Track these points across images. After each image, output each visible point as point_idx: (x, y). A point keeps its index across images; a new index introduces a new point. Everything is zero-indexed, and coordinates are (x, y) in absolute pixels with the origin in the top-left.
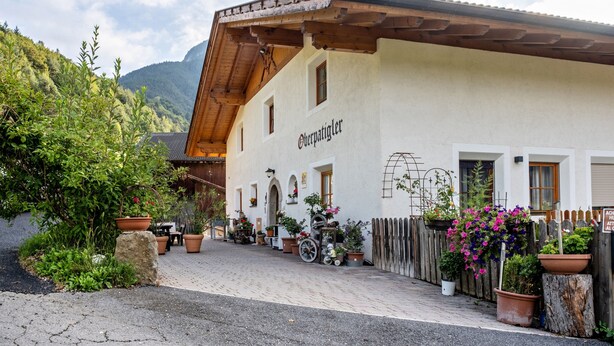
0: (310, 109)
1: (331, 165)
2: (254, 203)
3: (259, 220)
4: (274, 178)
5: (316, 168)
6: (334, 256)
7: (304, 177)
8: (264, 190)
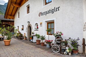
0: (43, 6)
1: (54, 20)
2: (23, 29)
3: (25, 34)
4: (29, 24)
5: (46, 21)
6: (68, 52)
7: (41, 24)
8: (26, 27)
